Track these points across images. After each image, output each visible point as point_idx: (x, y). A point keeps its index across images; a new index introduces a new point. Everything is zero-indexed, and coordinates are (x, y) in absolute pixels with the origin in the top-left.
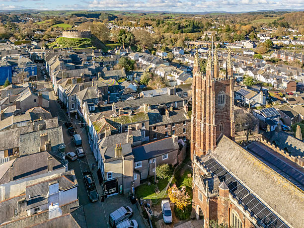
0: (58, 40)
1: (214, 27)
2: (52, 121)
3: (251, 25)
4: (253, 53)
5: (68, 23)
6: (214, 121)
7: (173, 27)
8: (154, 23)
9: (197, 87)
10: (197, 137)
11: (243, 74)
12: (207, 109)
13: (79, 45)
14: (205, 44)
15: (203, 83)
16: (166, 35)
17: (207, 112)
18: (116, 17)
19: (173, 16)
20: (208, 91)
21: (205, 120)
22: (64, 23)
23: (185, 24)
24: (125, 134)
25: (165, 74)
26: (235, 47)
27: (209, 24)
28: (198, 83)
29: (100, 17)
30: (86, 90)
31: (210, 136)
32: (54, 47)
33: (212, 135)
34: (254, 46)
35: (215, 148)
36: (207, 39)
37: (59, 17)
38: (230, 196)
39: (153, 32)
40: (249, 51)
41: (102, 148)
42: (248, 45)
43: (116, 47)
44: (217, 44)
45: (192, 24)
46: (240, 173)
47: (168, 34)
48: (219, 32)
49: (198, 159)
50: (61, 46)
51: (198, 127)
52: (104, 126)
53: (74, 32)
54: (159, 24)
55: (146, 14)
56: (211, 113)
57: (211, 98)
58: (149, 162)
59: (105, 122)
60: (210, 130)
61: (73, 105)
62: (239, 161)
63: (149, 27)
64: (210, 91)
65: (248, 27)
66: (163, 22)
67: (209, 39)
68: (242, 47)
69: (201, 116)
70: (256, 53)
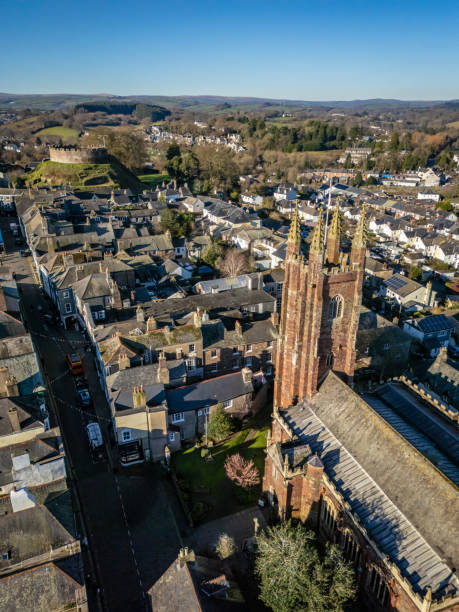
0: (43, 166)
1: (366, 138)
2: (21, 341)
3: (445, 134)
4: (436, 198)
5: (70, 127)
6: (316, 349)
7: (283, 137)
8: (244, 127)
9: (290, 285)
10: (284, 374)
11: (403, 243)
12: (306, 328)
13: (85, 179)
14: (343, 176)
15: (302, 277)
16: (268, 155)
17: (306, 333)
18: (168, 113)
19: (287, 111)
20: (309, 295)
21: (300, 347)
22: (61, 125)
23: (308, 130)
24: (155, 366)
25: (250, 245)
26: (403, 184)
27: (359, 131)
28: (294, 279)
29: (135, 112)
30: (88, 279)
31: (307, 375)
32: (35, 182)
33: (311, 373)
34: (442, 183)
35: (314, 394)
36: (348, 166)
37: (52, 111)
38: (325, 478)
39: (241, 148)
40: (428, 193)
41: (113, 390)
42: (430, 178)
43: (160, 184)
44: (369, 176)
45: (321, 131)
46: (350, 439)
47: (273, 153)
48: (376, 149)
49: (282, 413)
50: (49, 180)
51: (288, 358)
52: (118, 352)
53: (73, 151)
54: (255, 129)
55: (229, 107)
56: (313, 334)
57: (315, 308)
58: (197, 413)
59: (119, 344)
60: (307, 365)
61: (68, 306)
62: (351, 420)
63: (233, 137)
64: (313, 296)
65: (439, 138)
66: (263, 126)
67: (353, 166)
68: (417, 184)
69: (294, 340)
70: (442, 198)
